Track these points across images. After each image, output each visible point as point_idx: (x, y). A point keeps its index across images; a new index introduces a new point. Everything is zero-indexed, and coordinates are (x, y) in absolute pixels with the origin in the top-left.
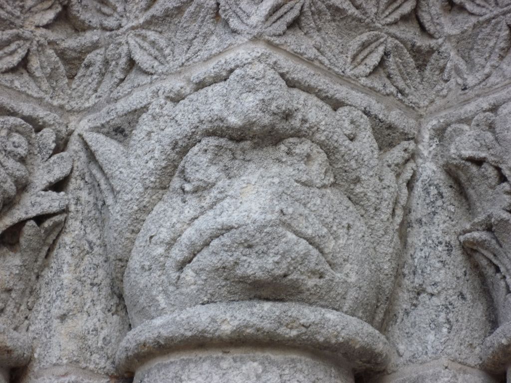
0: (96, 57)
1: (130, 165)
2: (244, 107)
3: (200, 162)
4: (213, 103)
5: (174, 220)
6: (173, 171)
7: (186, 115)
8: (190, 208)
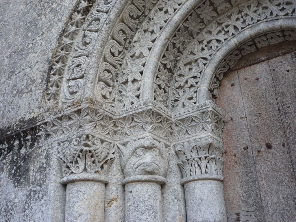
0: (120, 132)
1: (127, 151)
2: (147, 143)
3: (139, 152)
4: (142, 142)
5: (135, 161)
6: (134, 152)
7: (137, 144)
8: (138, 159)
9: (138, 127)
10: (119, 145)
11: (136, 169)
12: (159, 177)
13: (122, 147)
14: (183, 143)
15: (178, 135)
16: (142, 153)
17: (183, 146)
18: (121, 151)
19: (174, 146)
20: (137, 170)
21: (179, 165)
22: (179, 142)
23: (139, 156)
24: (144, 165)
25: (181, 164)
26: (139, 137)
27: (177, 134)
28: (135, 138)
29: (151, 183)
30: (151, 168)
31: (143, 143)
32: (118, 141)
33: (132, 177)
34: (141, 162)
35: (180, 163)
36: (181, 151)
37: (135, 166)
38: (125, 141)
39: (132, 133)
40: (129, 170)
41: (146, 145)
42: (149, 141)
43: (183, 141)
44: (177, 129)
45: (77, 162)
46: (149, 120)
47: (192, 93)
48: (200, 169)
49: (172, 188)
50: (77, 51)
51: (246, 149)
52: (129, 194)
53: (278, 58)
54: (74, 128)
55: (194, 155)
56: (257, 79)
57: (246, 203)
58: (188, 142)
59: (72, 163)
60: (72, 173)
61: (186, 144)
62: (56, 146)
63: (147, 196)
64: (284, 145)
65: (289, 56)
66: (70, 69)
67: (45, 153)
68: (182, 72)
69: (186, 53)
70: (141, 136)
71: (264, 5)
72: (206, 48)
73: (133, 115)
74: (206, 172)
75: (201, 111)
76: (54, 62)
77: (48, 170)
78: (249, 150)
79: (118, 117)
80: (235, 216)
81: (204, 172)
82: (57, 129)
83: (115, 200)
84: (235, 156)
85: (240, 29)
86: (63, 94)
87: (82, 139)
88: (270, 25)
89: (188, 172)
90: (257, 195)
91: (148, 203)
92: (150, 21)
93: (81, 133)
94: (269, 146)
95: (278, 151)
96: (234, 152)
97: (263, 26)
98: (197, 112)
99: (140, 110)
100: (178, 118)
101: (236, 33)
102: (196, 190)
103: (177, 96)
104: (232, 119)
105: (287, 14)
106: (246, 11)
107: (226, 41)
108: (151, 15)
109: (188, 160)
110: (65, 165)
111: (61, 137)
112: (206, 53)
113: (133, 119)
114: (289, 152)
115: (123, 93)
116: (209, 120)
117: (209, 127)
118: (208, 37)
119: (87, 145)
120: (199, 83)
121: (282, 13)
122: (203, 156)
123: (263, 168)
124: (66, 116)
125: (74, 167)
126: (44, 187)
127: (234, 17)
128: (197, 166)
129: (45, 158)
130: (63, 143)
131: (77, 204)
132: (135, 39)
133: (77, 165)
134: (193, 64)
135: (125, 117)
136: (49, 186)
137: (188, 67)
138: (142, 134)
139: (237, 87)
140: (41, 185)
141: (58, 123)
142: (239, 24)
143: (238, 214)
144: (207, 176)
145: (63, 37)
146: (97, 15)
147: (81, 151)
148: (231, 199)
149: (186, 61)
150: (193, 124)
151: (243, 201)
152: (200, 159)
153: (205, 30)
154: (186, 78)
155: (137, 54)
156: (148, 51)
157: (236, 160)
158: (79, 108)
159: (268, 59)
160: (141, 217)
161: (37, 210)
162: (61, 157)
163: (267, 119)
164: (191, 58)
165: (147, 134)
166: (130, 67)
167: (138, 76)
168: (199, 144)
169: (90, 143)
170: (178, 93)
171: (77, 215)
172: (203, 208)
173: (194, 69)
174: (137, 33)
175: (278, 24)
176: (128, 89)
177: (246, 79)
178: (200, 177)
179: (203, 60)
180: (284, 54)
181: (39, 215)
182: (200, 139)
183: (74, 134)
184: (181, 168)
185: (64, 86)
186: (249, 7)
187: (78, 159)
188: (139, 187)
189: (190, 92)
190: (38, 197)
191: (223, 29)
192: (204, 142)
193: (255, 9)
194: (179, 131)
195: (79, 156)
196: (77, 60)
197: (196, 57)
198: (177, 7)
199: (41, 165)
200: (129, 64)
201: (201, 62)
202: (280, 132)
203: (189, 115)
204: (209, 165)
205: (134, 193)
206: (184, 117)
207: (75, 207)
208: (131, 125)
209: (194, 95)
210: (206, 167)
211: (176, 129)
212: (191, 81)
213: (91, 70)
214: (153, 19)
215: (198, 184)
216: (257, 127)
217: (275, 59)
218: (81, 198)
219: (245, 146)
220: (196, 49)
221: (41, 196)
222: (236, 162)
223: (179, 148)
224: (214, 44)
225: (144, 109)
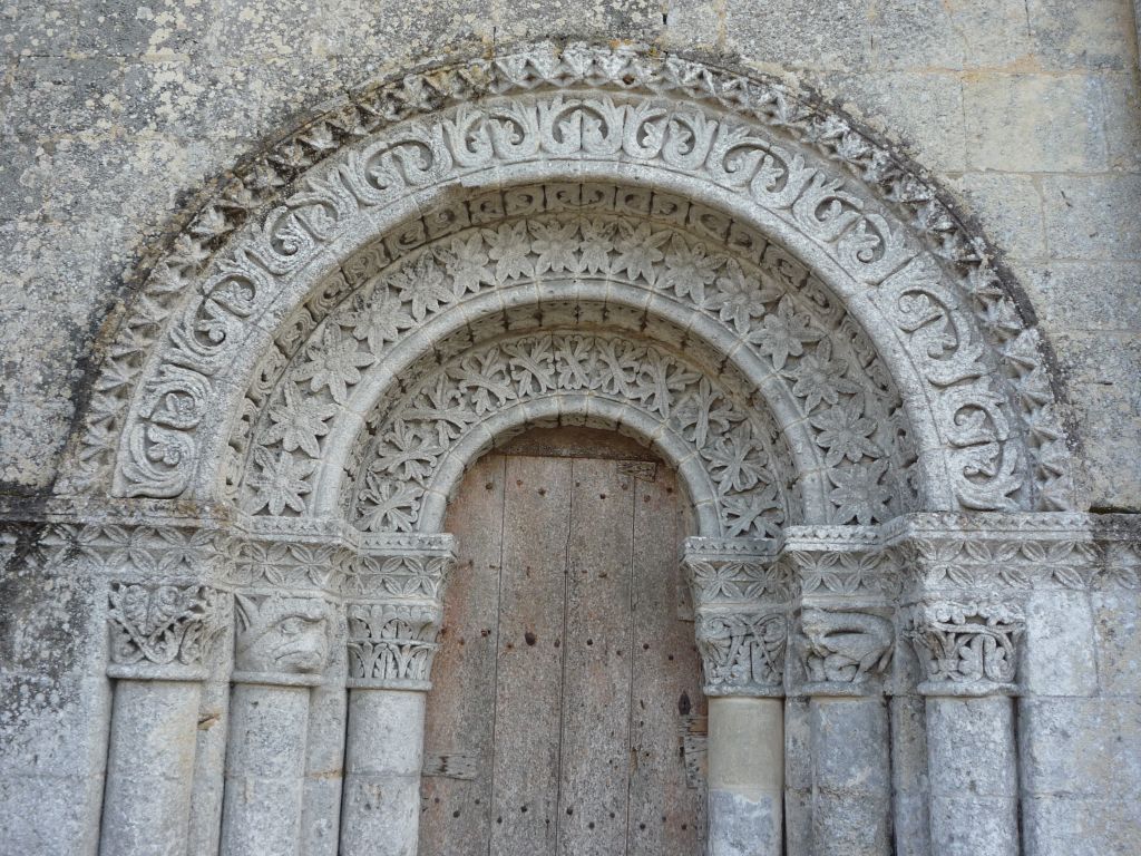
0: (249, 568)
1: (261, 617)
2: (315, 613)
3: (292, 625)
4: (303, 607)
5: (277, 642)
6: (280, 623)
7: (289, 607)
8: (285, 640)
9: (298, 571)
10: (242, 599)
11: (277, 659)
12: (318, 677)
13: (249, 605)
14: (372, 605)
15: (362, 586)
16: (297, 630)
17: (370, 612)
18: (244, 611)
19: (349, 606)
20: (280, 662)
21: (350, 648)
22: (363, 601)
23: (290, 635)
24: (298, 655)
25: (356, 649)
26: (295, 593)
27: (359, 582)
28: (286, 593)
29: (299, 690)
30: (310, 664)
31: (304, 610)
32: (240, 586)
33: (264, 675)
34: (292, 647)
35: (356, 646)
36: (361, 621)
37: (277, 654)
38: (258, 591)
39: (279, 579)
40: (259, 658)
41: (310, 616)
42: (318, 607)
43: (372, 601)
44: (362, 573)
45: (162, 638)
46: (327, 563)
47: (412, 500)
48: (396, 666)
49: (329, 697)
50: (177, 346)
51: (486, 634)
52: (250, 708)
53: (592, 461)
54: (166, 561)
55: (389, 634)
56: (542, 492)
57: (464, 739)
58: (383, 606)
59: (147, 636)
60: (145, 658)
61: (377, 608)
62: (107, 590)
63: (290, 716)
64: (557, 645)
65: (612, 464)
66: (152, 391)
67: (67, 596)
68: (397, 437)
69: (413, 393)
70: (303, 593)
71: (603, 357)
72: (462, 401)
73: (293, 544)
74: (406, 675)
75: (428, 553)
76: (109, 359)
77: (78, 641)
78: (492, 638)
79: (253, 537)
80: (439, 763)
81: (402, 675)
82: (112, 550)
83: (216, 716)
84: (462, 643)
85: (544, 390)
86: (126, 454)
87: (187, 593)
88: (602, 410)
89: (369, 669)
90: (487, 728)
91: (290, 732)
92: (362, 308)
93: (184, 578)
94: (531, 640)
95: (545, 653)
96: (461, 634)
97: (588, 405)
98: (418, 553)
99: (314, 540)
100: (374, 553)
101: (534, 395)
102: (381, 710)
103: (375, 493)
104: (471, 563)
105: (639, 399)
106: (565, 352)
107: (509, 405)
108: (366, 291)
109: (375, 645)
110: (127, 637)
111: (123, 570)
112: (460, 415)
113: (289, 550)
114: (563, 661)
115: (266, 473)
116: (438, 574)
117: (435, 587)
118: (471, 376)
119: (196, 609)
120: (430, 481)
121: (630, 394)
122: (409, 643)
123: (511, 679)
124: (149, 528)
125: (153, 647)
126: (66, 679)
127: (538, 354)
128: (390, 659)
129: (67, 609)
130: (128, 585)
131: (156, 731)
132: (315, 338)
133: (163, 645)
134: (424, 426)
135: (272, 543)
136: (85, 682)
137: (413, 431)
138: (301, 587)
139: (496, 495)
140: (53, 674)
141: (118, 534)
142: (544, 376)
143: (444, 759)
144: (408, 684)
145: (143, 297)
146: (245, 268)
147: (181, 620)
148: (436, 728)
149: (411, 413)
150: (402, 572)
151: (459, 735)
152: (401, 647)
153: (469, 355)
154: (404, 457)
155: (315, 385)
156: (344, 389)
157: (463, 652)
158: (192, 523)
159: (572, 456)
160: (274, 760)
161: (45, 732)
162: (120, 619)
163: (540, 582)
164: (423, 411)
165: (316, 592)
166: (291, 409)
167: (309, 445)
168: (405, 617)
169: (203, 604)
170: (378, 487)
171: (153, 753)
172: (388, 746)
173: (426, 442)
174: (322, 326)
175: (617, 413)
176: (279, 467)
177: (519, 483)
178: (394, 685)
179: (450, 429)
180: (606, 458)
181: (54, 743)
182: (411, 607)
183: (166, 575)
184: (353, 656)
185: (133, 434)
186: (574, 344)
187: (168, 634)
188: (276, 696)
189: (407, 494)
190: (47, 700)
191: (509, 371)
192: (416, 616)
193: (584, 356)
194: (366, 579)
195: (171, 628)
196: (178, 376)
197: (436, 415)
198: (434, 306)
199: (54, 624)
200: (289, 400)
201: (445, 432)
202: (558, 617)
203: (399, 553)
204: (414, 662)
205: (262, 708)
206: (386, 553)
207: (150, 738)
208: (281, 562)
209: (415, 506)
210: (409, 665)
211: (360, 571)
212: (413, 470)
213: (222, 425)
214: (369, 306)
215: (387, 698)
216: (518, 595)
217: (585, 460)
218: (166, 718)
219: (485, 628)
220: (439, 393)
221: (55, 699)
222: (461, 657)
223: (358, 613)
224: (483, 401)
225: (323, 540)
